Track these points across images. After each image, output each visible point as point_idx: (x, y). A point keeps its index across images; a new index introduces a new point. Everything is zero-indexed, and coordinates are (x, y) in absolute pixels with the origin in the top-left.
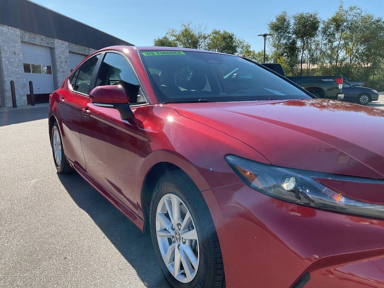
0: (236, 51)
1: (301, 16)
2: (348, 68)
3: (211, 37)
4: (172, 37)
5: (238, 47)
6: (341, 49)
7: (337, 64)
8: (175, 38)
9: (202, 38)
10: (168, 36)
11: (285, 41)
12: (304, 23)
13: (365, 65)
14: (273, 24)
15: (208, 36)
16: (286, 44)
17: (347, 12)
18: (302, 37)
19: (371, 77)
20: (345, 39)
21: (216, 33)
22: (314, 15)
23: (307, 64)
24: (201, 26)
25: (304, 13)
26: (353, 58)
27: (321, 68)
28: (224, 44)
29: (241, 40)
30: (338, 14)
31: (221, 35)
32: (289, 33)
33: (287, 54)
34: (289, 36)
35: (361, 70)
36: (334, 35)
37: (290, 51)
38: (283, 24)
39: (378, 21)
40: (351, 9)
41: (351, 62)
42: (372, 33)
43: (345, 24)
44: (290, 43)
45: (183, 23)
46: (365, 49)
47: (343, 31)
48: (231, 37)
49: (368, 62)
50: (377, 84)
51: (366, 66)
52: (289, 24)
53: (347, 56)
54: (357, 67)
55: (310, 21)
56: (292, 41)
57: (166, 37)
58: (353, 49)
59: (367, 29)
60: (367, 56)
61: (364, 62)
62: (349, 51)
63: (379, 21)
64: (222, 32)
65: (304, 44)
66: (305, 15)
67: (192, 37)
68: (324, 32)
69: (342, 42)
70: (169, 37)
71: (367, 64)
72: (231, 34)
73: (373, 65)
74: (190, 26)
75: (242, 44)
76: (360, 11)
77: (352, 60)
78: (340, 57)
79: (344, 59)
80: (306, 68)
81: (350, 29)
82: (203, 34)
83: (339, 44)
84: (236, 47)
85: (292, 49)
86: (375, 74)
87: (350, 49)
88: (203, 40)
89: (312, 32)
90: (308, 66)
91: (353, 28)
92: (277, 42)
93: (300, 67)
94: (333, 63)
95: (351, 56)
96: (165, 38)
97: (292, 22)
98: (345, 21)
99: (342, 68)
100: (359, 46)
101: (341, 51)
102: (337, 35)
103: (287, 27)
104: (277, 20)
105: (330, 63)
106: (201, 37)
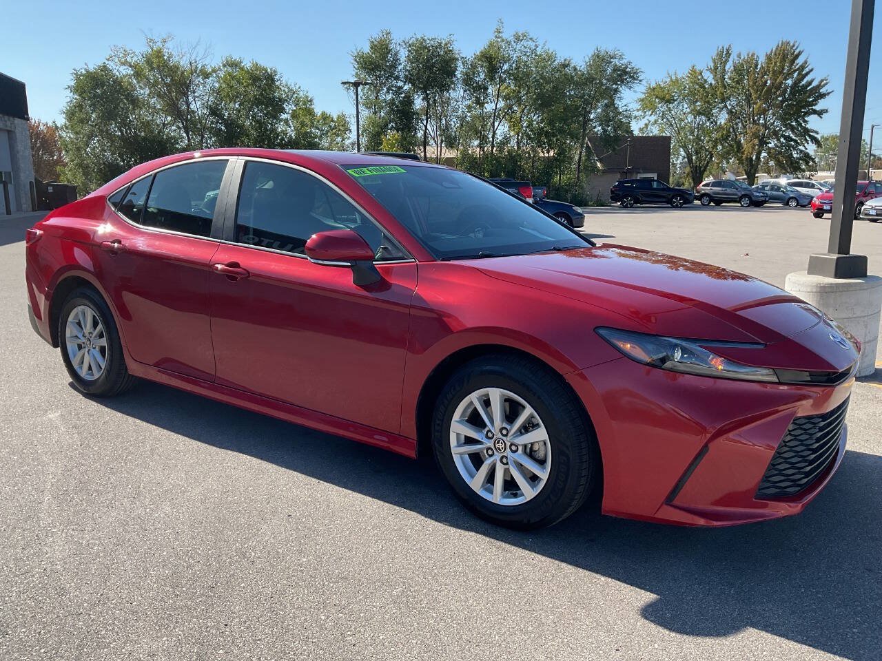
0: (283, 110)
1: (422, 43)
2: (513, 158)
3: (222, 74)
4: (122, 69)
5: (287, 100)
6: (500, 118)
7: (492, 150)
8: (130, 72)
9: (199, 76)
10: (111, 65)
11: (389, 97)
12: (428, 60)
13: (544, 153)
14: (363, 57)
15: (214, 71)
16: (392, 102)
17: (508, 43)
18: (424, 90)
19: (556, 179)
20: (506, 98)
21: (233, 64)
22: (446, 44)
23: (436, 148)
24: (196, 47)
25: (426, 38)
26: (522, 138)
27: (463, 158)
28: (254, 92)
29: (293, 85)
30: (491, 45)
31: (248, 72)
32: (397, 78)
33: (396, 124)
34: (398, 84)
35: (538, 164)
36: (486, 89)
37: (400, 118)
38: (384, 57)
39: (565, 66)
40: (518, 39)
41: (519, 147)
42: (555, 88)
43: (506, 67)
44: (401, 102)
45: (150, 36)
46: (542, 121)
47: (502, 81)
48: (270, 78)
49: (551, 147)
50: (566, 191)
51: (547, 155)
52: (396, 60)
53: (512, 133)
54: (529, 157)
55: (439, 55)
56: (404, 97)
57: (105, 66)
58: (521, 121)
59: (548, 81)
60: (547, 135)
61: (543, 148)
62: (515, 124)
63: (567, 66)
64: (247, 65)
65: (429, 105)
66: (428, 41)
67: (173, 70)
68: (468, 81)
69: (501, 104)
70: (114, 67)
71: (548, 152)
72: (269, 70)
73: (559, 155)
74: (169, 45)
75: (295, 96)
76: (534, 44)
77: (521, 142)
78: (499, 137)
79: (506, 140)
80: (433, 156)
81: (515, 79)
82: (200, 66)
83: (496, 108)
84: (281, 100)
85: (404, 116)
86: (562, 173)
87: (516, 120)
88: (200, 79)
89: (445, 79)
90: (439, 153)
91: (520, 77)
92: (373, 97)
93: (422, 154)
94: (486, 148)
95: (518, 135)
96: (104, 68)
97: (403, 54)
98: (506, 60)
99: (503, 158)
100: (533, 115)
101: (500, 122)
102: (491, 90)
103: (394, 66)
104: (372, 48)
105: (481, 146)
106: (196, 72)
